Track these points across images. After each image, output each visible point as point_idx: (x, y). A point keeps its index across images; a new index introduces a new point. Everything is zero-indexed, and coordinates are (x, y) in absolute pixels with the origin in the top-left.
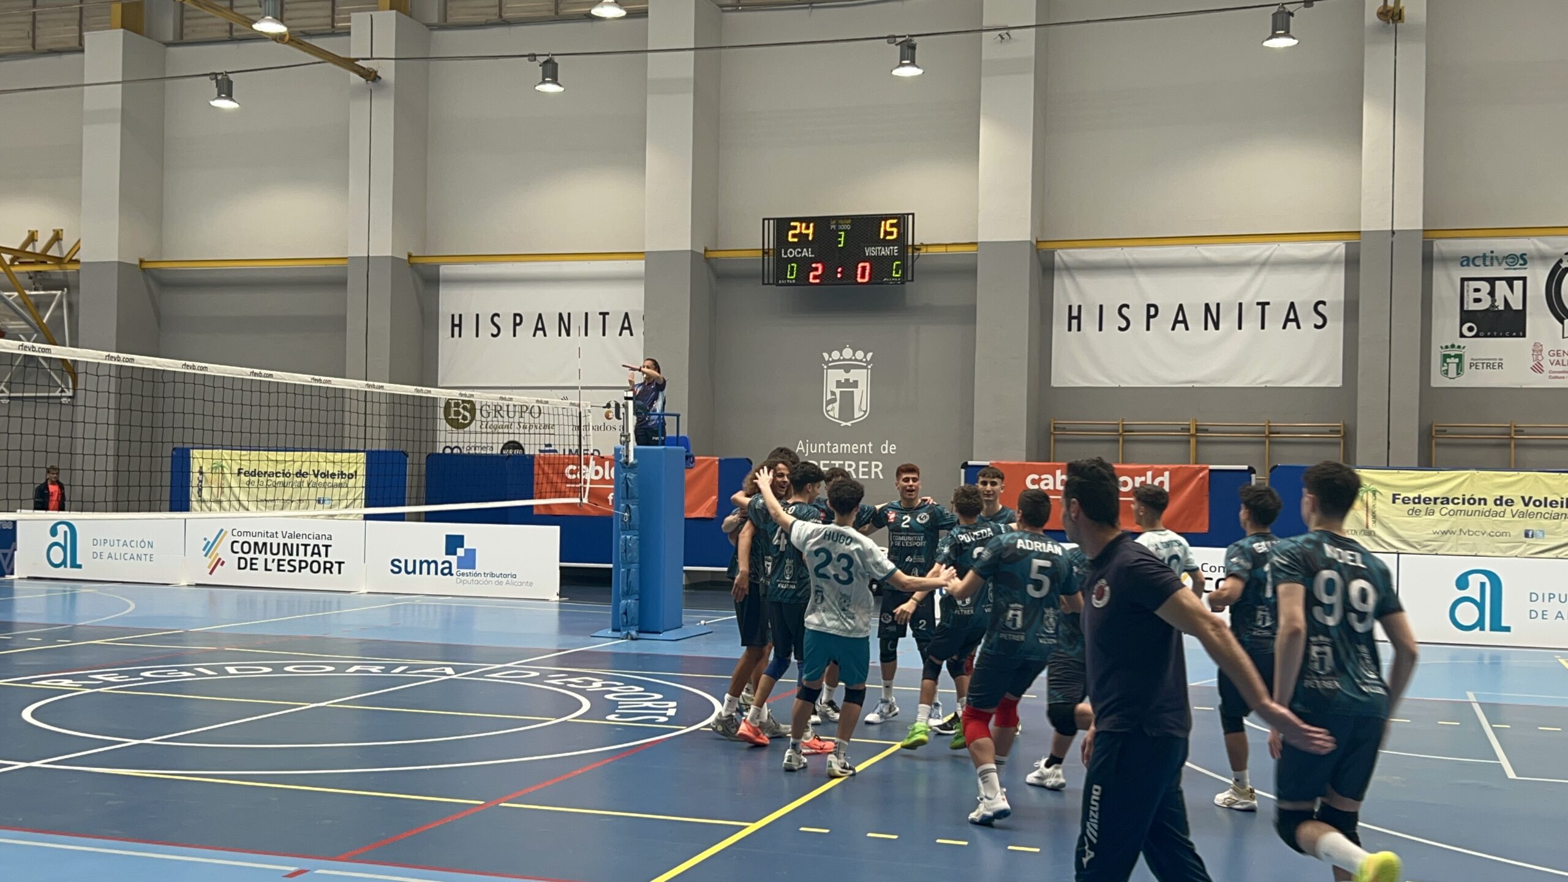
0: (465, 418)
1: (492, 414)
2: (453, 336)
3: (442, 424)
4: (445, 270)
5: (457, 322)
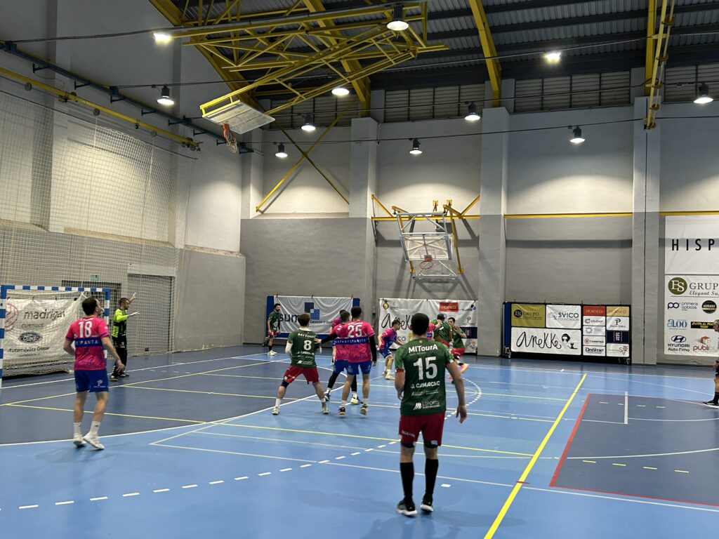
0: (681, 289)
1: (697, 287)
2: (673, 249)
3: (668, 293)
4: (668, 218)
5: (675, 243)
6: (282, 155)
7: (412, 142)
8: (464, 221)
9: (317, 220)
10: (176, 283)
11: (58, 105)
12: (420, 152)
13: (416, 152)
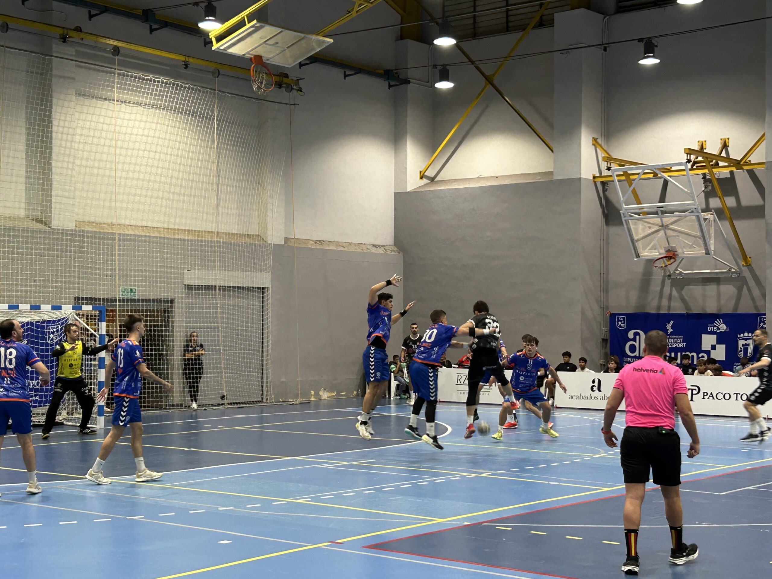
6: (444, 85)
7: (642, 45)
8: (751, 173)
9: (506, 185)
10: (270, 297)
11: (57, 48)
12: (657, 61)
13: (650, 62)
